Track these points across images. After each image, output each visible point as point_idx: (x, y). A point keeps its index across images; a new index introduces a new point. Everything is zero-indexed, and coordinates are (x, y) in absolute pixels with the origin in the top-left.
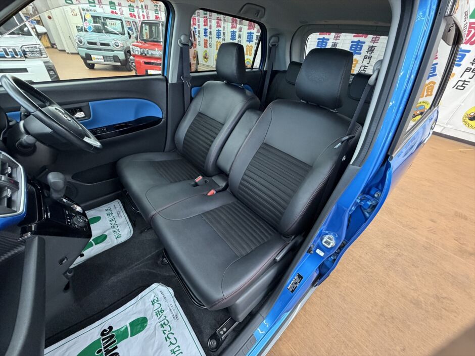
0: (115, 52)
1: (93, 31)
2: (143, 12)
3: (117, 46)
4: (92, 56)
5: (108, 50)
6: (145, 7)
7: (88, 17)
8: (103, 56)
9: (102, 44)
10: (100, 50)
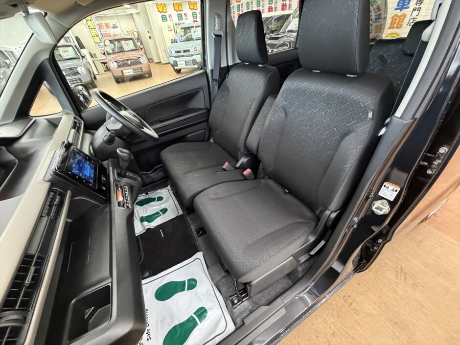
0: (194, 56)
3: (196, 51)
4: (178, 63)
5: (189, 56)
9: (185, 51)
10: (184, 56)
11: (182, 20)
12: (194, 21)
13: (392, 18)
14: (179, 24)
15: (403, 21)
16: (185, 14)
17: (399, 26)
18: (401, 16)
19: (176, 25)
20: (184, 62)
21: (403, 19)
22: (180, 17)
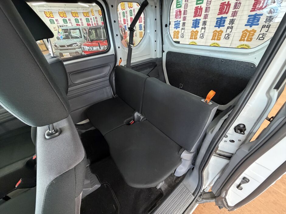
0: (76, 49)
1: (63, 39)
2: (94, 21)
3: (78, 46)
4: (63, 54)
5: (72, 49)
6: (96, 18)
7: (60, 31)
8: (70, 53)
9: (68, 46)
10: (67, 49)
11: (67, 23)
12: (77, 25)
13: (213, 32)
14: (63, 26)
15: (221, 36)
16: (69, 20)
17: (219, 39)
18: (219, 31)
19: (60, 26)
20: (69, 54)
21: (221, 34)
22: (65, 21)
